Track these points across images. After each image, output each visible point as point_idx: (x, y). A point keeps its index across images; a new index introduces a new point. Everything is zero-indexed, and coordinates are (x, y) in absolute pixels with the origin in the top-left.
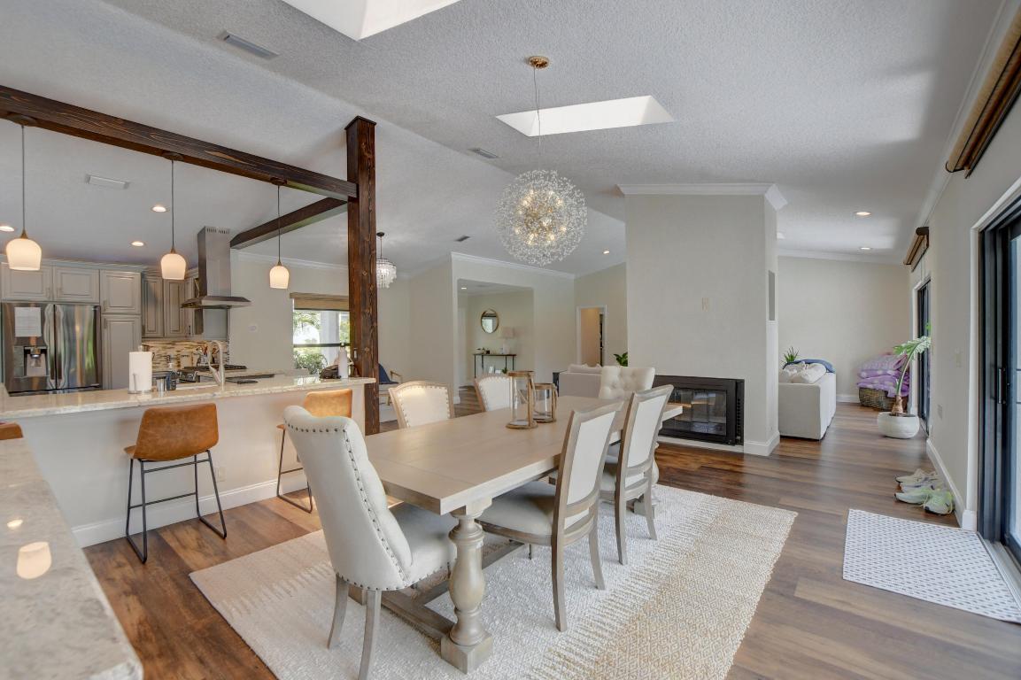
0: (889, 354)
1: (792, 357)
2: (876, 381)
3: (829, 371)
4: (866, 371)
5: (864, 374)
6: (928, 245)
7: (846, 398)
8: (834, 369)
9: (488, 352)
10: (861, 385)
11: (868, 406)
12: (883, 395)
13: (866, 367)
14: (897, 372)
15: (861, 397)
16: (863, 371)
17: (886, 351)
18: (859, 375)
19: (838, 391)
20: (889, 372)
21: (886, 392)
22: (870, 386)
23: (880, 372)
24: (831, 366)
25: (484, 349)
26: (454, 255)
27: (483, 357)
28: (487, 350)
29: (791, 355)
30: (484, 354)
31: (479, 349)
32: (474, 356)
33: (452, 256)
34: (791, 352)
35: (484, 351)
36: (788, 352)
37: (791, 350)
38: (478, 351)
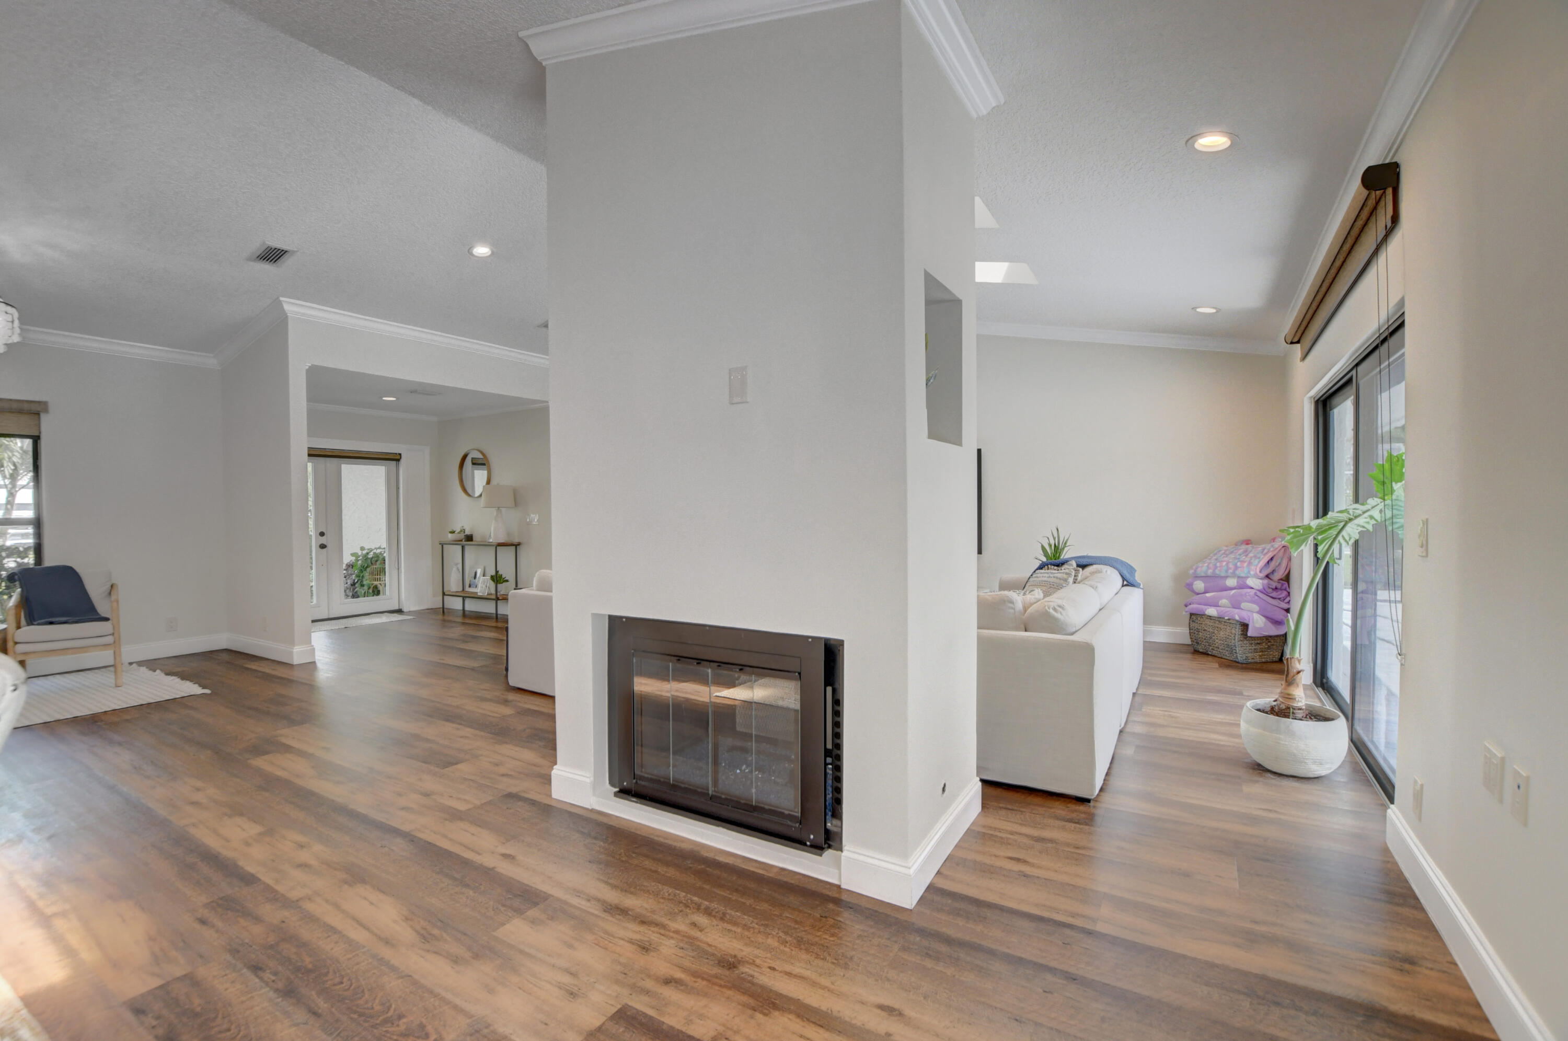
0: (1247, 542)
1: (1057, 549)
2: (1224, 602)
3: (1128, 583)
4: (1205, 578)
5: (1199, 585)
6: (1395, 219)
7: (1163, 634)
8: (1138, 578)
9: (469, 538)
10: (1194, 607)
11: (1205, 654)
12: (1238, 631)
13: (1203, 569)
14: (1266, 581)
15: (1193, 632)
16: (1197, 577)
17: (1245, 538)
18: (1189, 586)
19: (1148, 619)
20: (1250, 582)
21: (1245, 626)
22: (1212, 611)
23: (1231, 582)
24: (1132, 570)
25: (463, 531)
26: (292, 307)
27: (463, 547)
28: (468, 532)
29: (1055, 544)
30: (461, 541)
31: (453, 532)
32: (441, 546)
33: (287, 307)
34: (1054, 539)
35: (462, 536)
36: (1048, 538)
37: (1056, 535)
38: (450, 536)
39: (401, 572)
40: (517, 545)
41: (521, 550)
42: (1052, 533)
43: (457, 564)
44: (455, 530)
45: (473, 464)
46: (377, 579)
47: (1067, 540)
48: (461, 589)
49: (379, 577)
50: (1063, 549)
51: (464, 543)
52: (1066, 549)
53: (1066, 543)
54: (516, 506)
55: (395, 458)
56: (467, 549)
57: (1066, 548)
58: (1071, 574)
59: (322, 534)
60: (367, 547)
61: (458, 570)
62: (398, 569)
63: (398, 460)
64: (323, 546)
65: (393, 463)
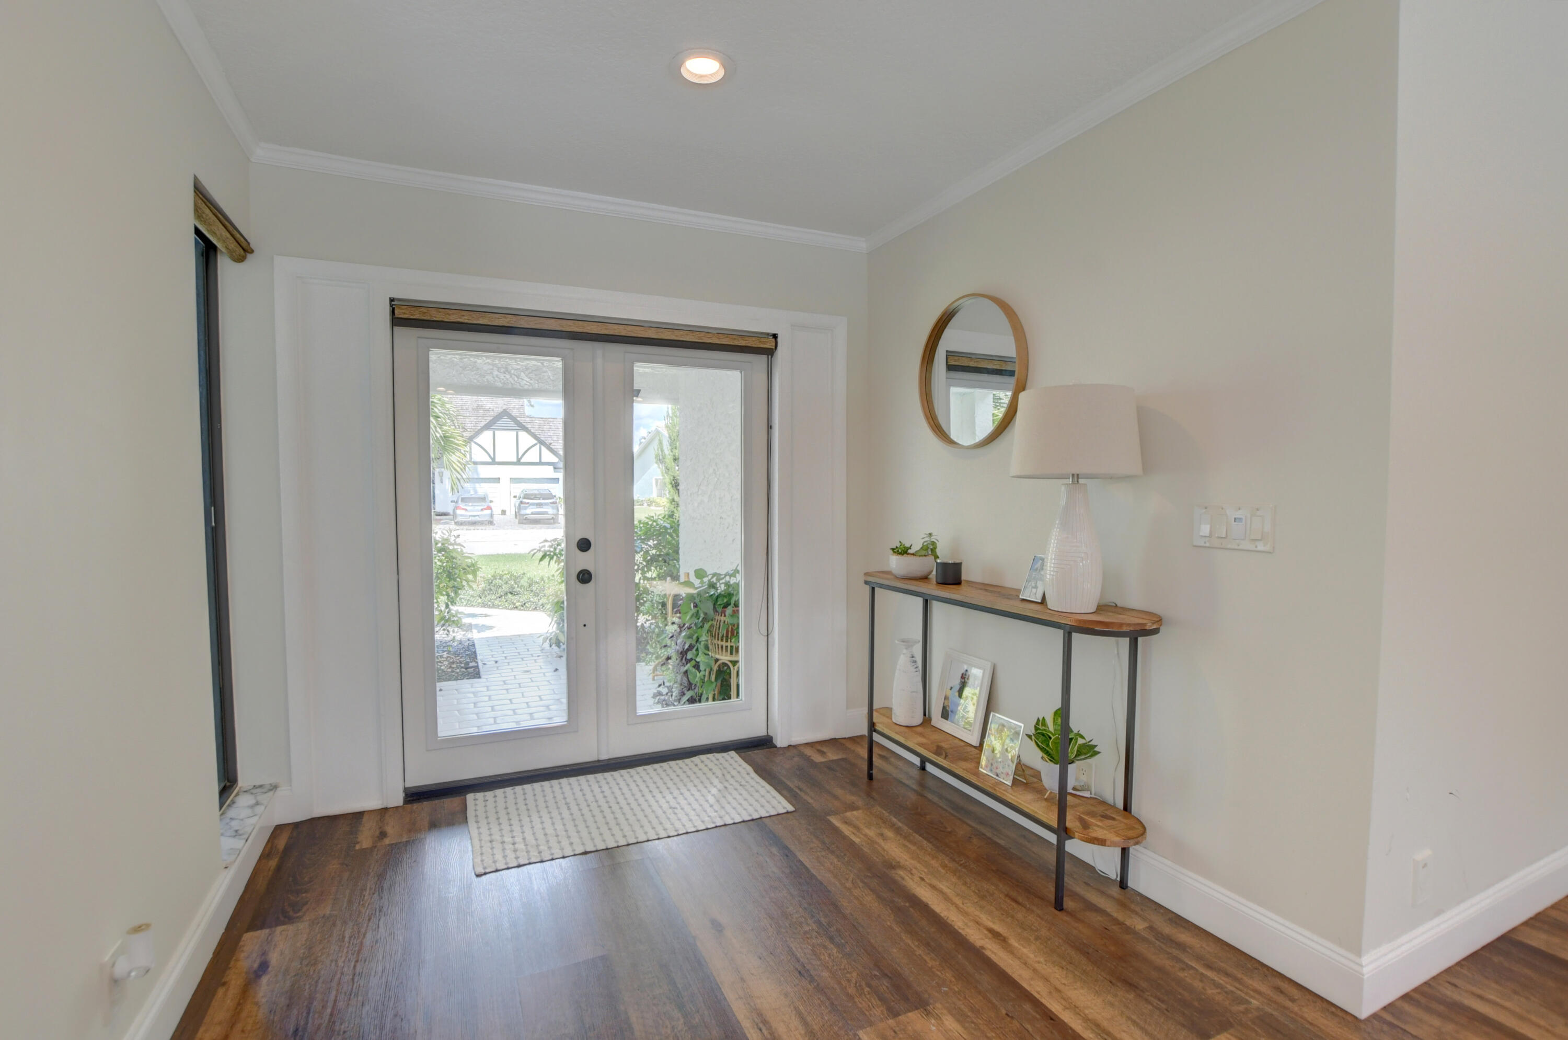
9: (949, 574)
25: (930, 549)
27: (926, 603)
28: (945, 555)
30: (925, 578)
31: (903, 551)
32: (867, 589)
35: (928, 565)
38: (895, 564)
39: (773, 645)
43: (907, 643)
44: (908, 545)
45: (950, 368)
46: (727, 647)
48: (918, 719)
49: (729, 644)
51: (932, 589)
54: (1148, 466)
55: (763, 348)
56: (937, 609)
59: (584, 545)
60: (710, 571)
61: (915, 662)
62: (768, 635)
63: (770, 352)
64: (586, 578)
65: (764, 358)
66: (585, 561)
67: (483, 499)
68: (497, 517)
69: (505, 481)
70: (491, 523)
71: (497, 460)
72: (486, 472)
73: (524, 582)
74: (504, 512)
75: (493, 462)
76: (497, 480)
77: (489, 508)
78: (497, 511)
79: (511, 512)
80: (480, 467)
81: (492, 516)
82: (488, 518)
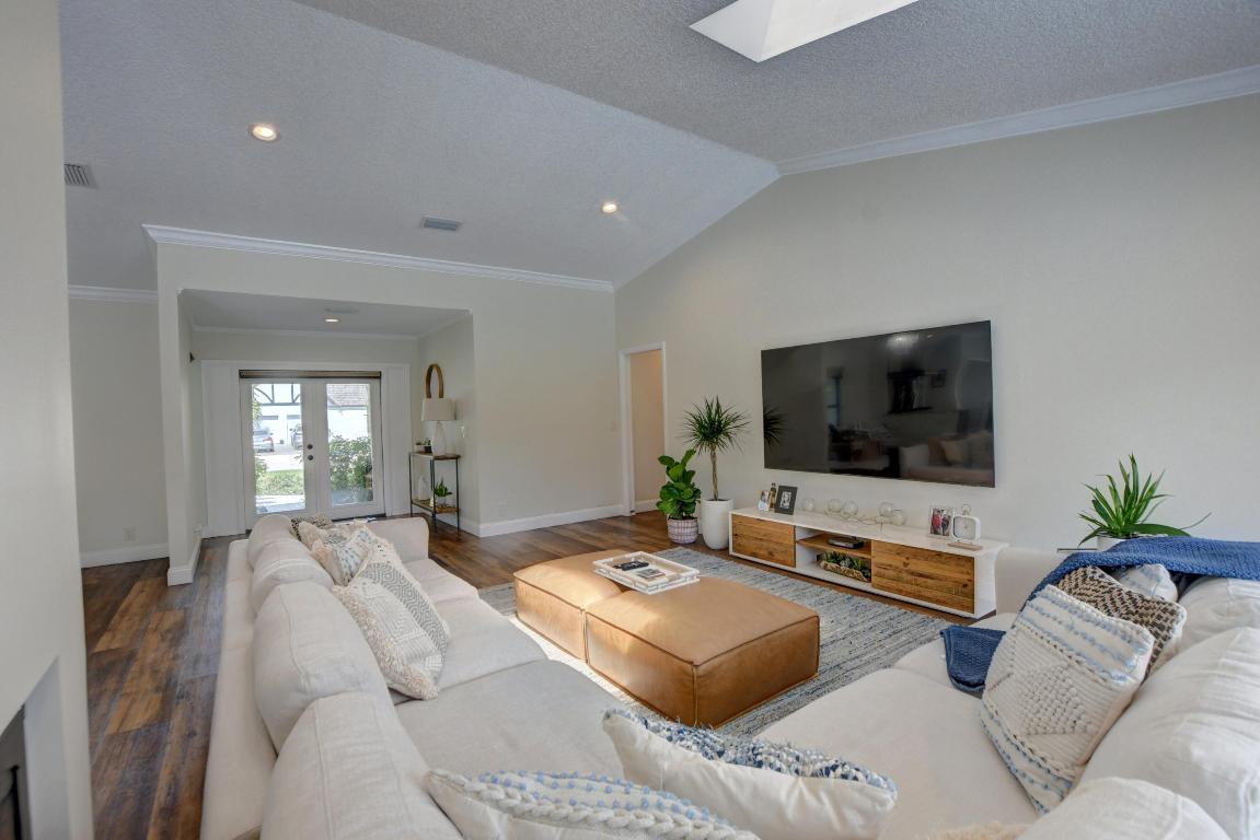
1: (1132, 502)
9: (428, 450)
25: (427, 442)
26: (156, 232)
28: (430, 444)
29: (1127, 488)
30: (422, 453)
31: (419, 444)
32: (409, 457)
33: (151, 233)
34: (1126, 478)
35: (423, 448)
36: (1110, 478)
37: (1129, 470)
38: (416, 448)
39: (385, 480)
40: (457, 458)
41: (463, 463)
42: (1121, 466)
43: (423, 475)
44: (421, 442)
47: (1157, 483)
50: (1147, 501)
52: (1152, 503)
53: (1152, 490)
54: (455, 419)
55: (378, 376)
57: (1152, 501)
58: (1142, 646)
59: (310, 447)
62: (383, 477)
63: (380, 378)
64: (311, 458)
65: (378, 380)
66: (311, 452)
67: (265, 432)
68: (276, 446)
69: (282, 417)
70: (272, 450)
71: (276, 402)
72: (266, 411)
73: (294, 479)
74: (282, 442)
75: (273, 403)
76: (276, 417)
77: (270, 439)
78: (276, 441)
79: (288, 442)
80: (263, 408)
81: (272, 445)
82: (270, 447)
